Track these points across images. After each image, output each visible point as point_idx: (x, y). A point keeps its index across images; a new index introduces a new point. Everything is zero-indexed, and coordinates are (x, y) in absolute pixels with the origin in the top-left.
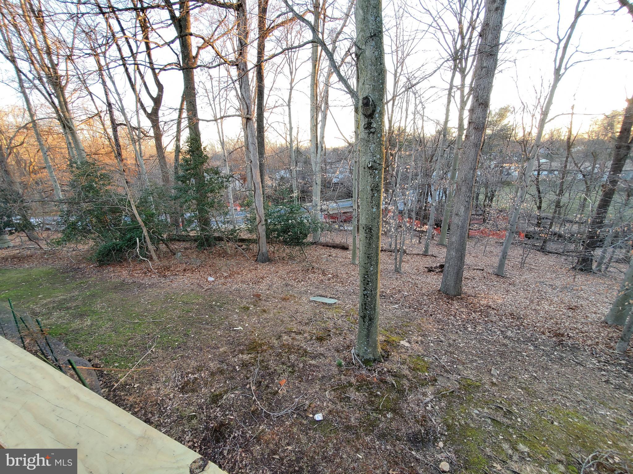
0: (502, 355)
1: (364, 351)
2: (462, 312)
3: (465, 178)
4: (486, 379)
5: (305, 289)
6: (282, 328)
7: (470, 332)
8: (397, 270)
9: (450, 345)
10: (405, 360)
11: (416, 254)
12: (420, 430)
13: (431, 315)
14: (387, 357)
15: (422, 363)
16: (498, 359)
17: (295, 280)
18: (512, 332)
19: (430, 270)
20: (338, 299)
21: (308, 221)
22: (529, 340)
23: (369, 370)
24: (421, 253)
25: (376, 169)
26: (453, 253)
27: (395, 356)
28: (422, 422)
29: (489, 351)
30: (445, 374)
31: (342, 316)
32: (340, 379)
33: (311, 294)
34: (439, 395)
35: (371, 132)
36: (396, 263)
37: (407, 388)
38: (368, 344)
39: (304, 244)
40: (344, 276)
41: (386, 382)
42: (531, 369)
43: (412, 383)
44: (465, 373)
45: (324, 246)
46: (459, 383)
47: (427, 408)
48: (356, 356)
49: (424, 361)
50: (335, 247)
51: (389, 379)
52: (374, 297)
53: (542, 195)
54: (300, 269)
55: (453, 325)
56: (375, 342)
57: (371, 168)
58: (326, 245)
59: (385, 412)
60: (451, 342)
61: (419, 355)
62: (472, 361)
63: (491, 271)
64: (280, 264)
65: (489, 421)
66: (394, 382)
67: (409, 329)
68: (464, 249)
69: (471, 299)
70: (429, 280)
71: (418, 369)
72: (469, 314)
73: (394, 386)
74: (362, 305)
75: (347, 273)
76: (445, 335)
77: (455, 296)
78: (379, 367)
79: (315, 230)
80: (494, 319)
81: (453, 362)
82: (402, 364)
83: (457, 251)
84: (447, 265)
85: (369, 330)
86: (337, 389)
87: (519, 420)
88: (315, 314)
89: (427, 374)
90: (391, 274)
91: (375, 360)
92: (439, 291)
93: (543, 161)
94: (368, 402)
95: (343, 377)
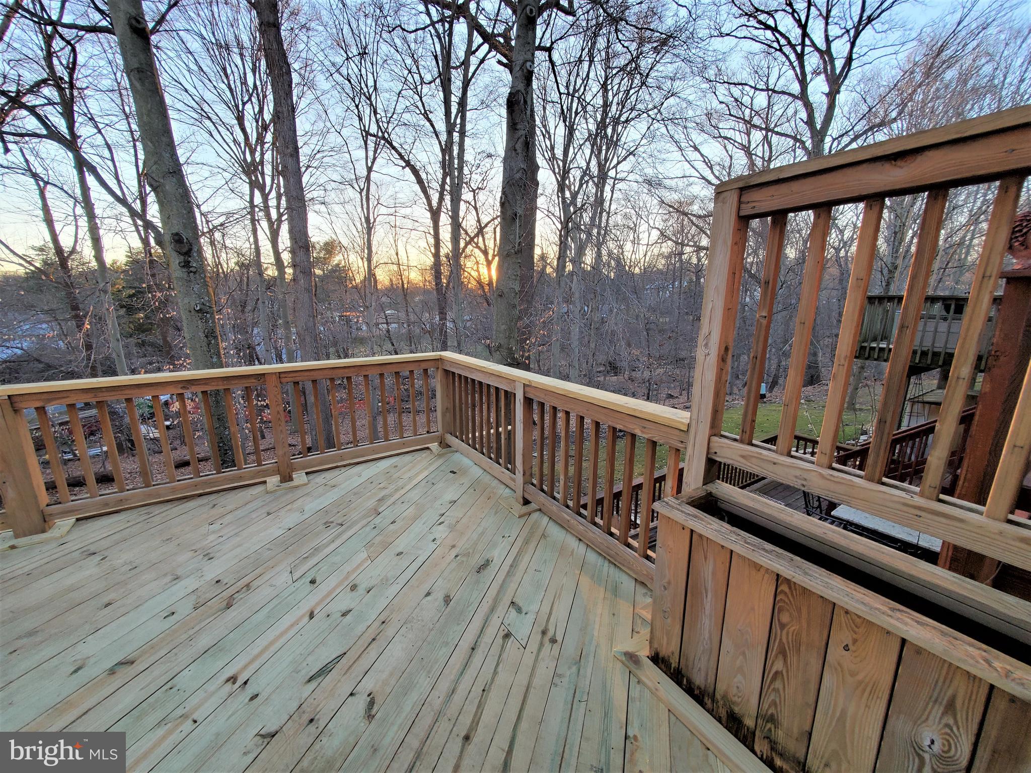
25: (207, 313)
35: (191, 272)
57: (200, 311)
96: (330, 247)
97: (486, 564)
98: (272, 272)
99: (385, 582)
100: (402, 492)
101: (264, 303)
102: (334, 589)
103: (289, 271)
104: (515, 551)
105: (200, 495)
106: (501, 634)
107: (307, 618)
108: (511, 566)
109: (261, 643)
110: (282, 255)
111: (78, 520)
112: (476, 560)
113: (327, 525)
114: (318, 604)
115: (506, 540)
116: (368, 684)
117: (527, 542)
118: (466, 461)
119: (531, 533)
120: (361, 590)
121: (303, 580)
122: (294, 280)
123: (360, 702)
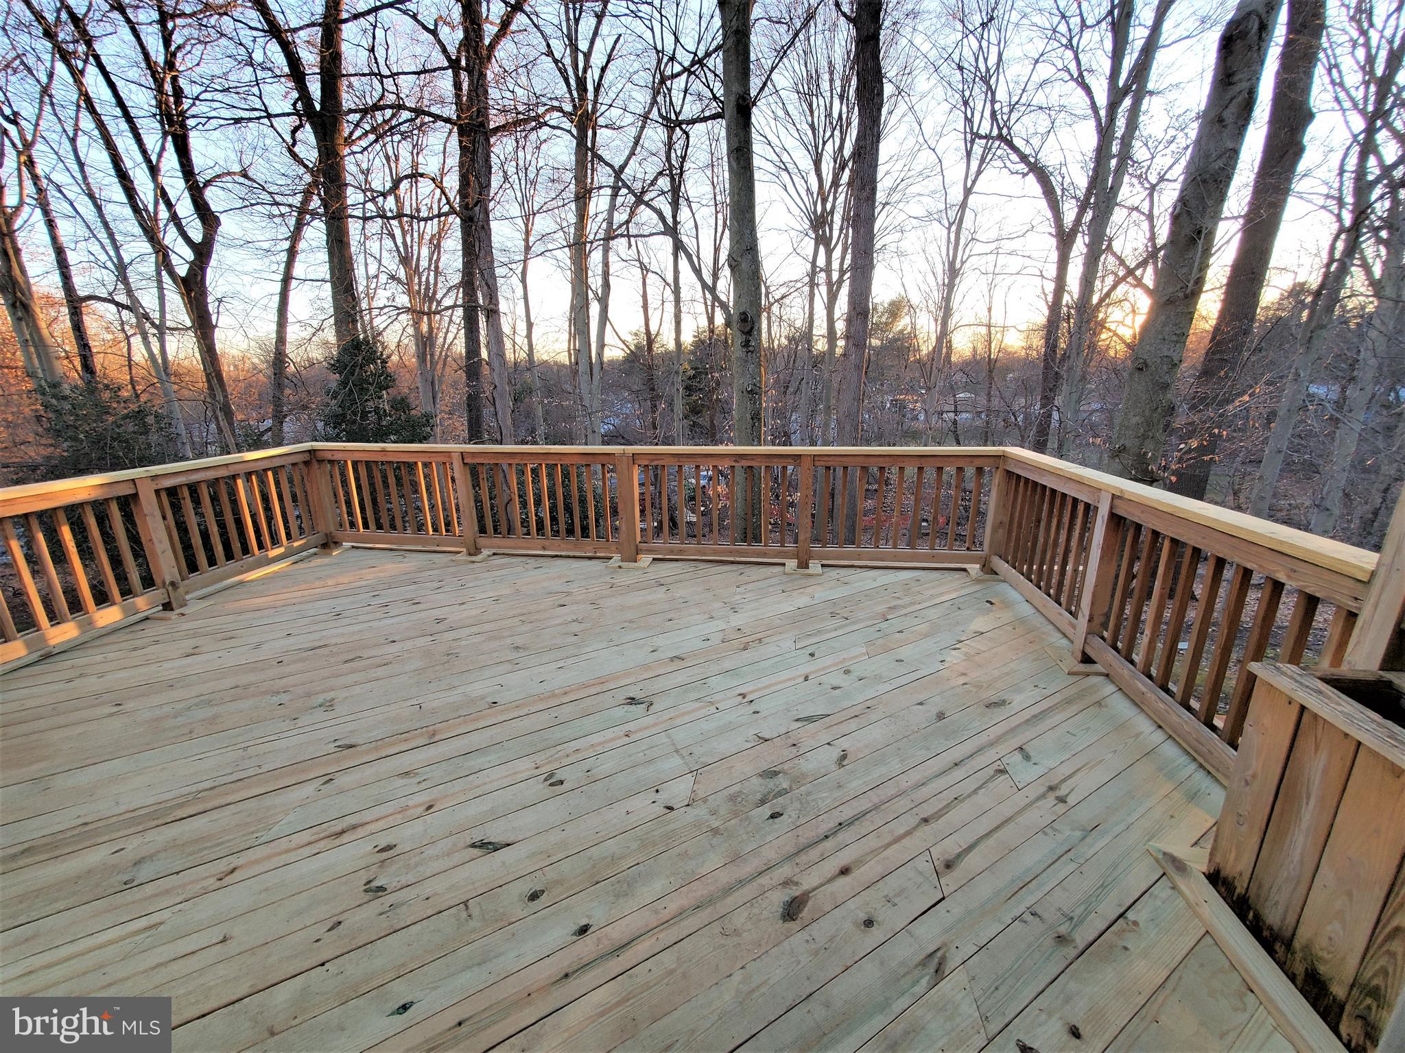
96: (895, 309)
97: (1003, 703)
98: (821, 345)
99: (878, 679)
100: (919, 607)
101: (808, 383)
102: (828, 667)
103: (841, 343)
104: (1045, 705)
105: (732, 563)
106: (995, 766)
107: (802, 679)
108: (1035, 716)
109: (765, 681)
110: (836, 324)
111: (654, 559)
112: (991, 695)
113: (833, 615)
114: (813, 672)
115: (1037, 690)
116: (844, 743)
117: (1069, 701)
118: (1014, 595)
119: (1080, 696)
120: (853, 676)
121: (804, 651)
122: (844, 355)
123: (835, 753)
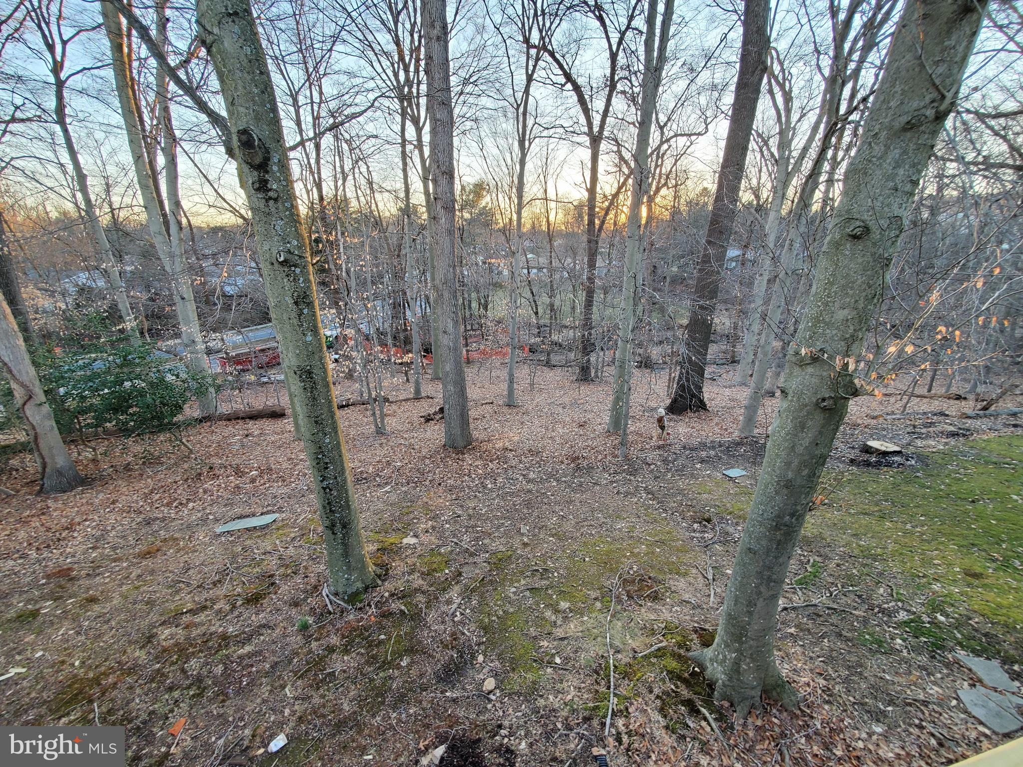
0: (528, 504)
1: (345, 582)
2: (477, 466)
3: (445, 279)
4: (517, 543)
5: (199, 515)
6: (154, 617)
7: (491, 490)
8: (380, 432)
9: (470, 517)
10: (414, 565)
11: (404, 400)
12: (452, 656)
13: (440, 484)
14: (385, 575)
15: (439, 558)
16: (525, 511)
17: (168, 505)
18: (534, 472)
19: (428, 419)
20: (280, 510)
21: (177, 376)
22: (551, 476)
23: (360, 609)
24: (411, 396)
25: (296, 266)
26: (451, 388)
27: (398, 566)
28: (452, 643)
29: (515, 505)
30: (471, 560)
31: (293, 539)
32: (310, 651)
33: (217, 520)
34: (467, 593)
35: (270, 198)
36: (375, 420)
37: (423, 606)
38: (349, 567)
39: (177, 426)
40: (285, 465)
41: (391, 614)
42: (557, 508)
43: (429, 595)
44: (493, 546)
45: (229, 420)
46: (489, 563)
47: (456, 619)
48: (332, 597)
49: (440, 554)
50: (255, 416)
51: (396, 606)
52: (342, 487)
53: (536, 298)
54: (178, 479)
55: (469, 488)
56: (361, 560)
57: (285, 263)
58: (234, 418)
59: (398, 661)
60: (471, 511)
61: (432, 550)
62: (499, 527)
63: (501, 403)
64: (120, 482)
65: (528, 593)
66: (403, 608)
67: (412, 516)
68: (463, 380)
69: (484, 446)
70: (429, 434)
71: (435, 570)
72: (485, 466)
73: (405, 613)
74: (324, 507)
75: (289, 459)
76: (462, 506)
77: (465, 447)
78: (375, 596)
79: (201, 392)
80: (514, 463)
81: (477, 539)
82: (410, 574)
83: (456, 383)
84: (447, 407)
85: (345, 545)
86: (306, 671)
87: (556, 574)
88: (234, 556)
89: (447, 571)
90: (371, 439)
91: (366, 589)
92: (444, 446)
93: (529, 256)
94: (367, 662)
95: (314, 645)
96: (479, 189)
